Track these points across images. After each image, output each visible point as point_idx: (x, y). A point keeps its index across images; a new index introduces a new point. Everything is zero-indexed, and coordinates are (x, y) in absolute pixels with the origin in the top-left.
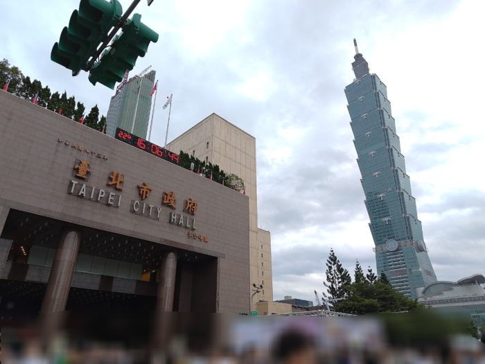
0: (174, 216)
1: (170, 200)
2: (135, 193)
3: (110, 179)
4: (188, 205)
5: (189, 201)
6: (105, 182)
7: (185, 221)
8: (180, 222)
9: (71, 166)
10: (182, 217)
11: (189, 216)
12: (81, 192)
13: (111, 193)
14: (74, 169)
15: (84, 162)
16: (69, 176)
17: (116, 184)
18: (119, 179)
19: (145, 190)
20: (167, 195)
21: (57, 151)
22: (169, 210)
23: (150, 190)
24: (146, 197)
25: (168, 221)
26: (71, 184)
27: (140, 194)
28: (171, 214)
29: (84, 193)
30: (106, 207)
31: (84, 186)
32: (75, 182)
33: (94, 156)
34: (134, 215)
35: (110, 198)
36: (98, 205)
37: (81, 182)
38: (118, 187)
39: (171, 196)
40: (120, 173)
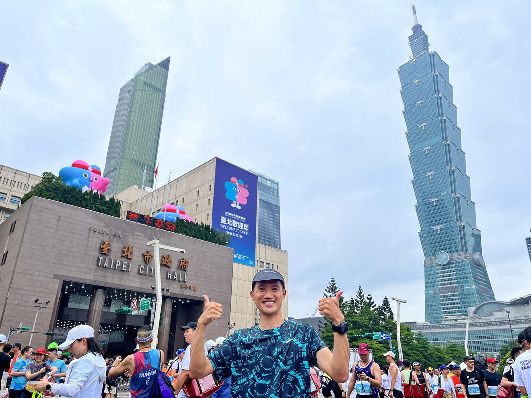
0: (170, 273)
1: (166, 262)
2: (141, 259)
3: (124, 252)
4: (181, 264)
5: (182, 261)
6: (120, 255)
7: (178, 276)
8: (175, 277)
9: (98, 246)
10: (176, 273)
11: (181, 272)
12: (105, 264)
13: (124, 263)
14: (100, 248)
15: (106, 243)
16: (97, 254)
17: (128, 255)
18: (130, 251)
19: (148, 257)
20: (164, 258)
21: (89, 237)
22: (166, 269)
23: (152, 256)
24: (149, 261)
25: (165, 277)
26: (98, 259)
27: (144, 260)
28: (167, 272)
29: (107, 265)
30: (121, 272)
31: (107, 260)
32: (101, 258)
33: (112, 237)
34: (140, 276)
35: (124, 266)
36: (116, 271)
37: (105, 257)
38: (129, 257)
39: (168, 258)
40: (130, 246)
